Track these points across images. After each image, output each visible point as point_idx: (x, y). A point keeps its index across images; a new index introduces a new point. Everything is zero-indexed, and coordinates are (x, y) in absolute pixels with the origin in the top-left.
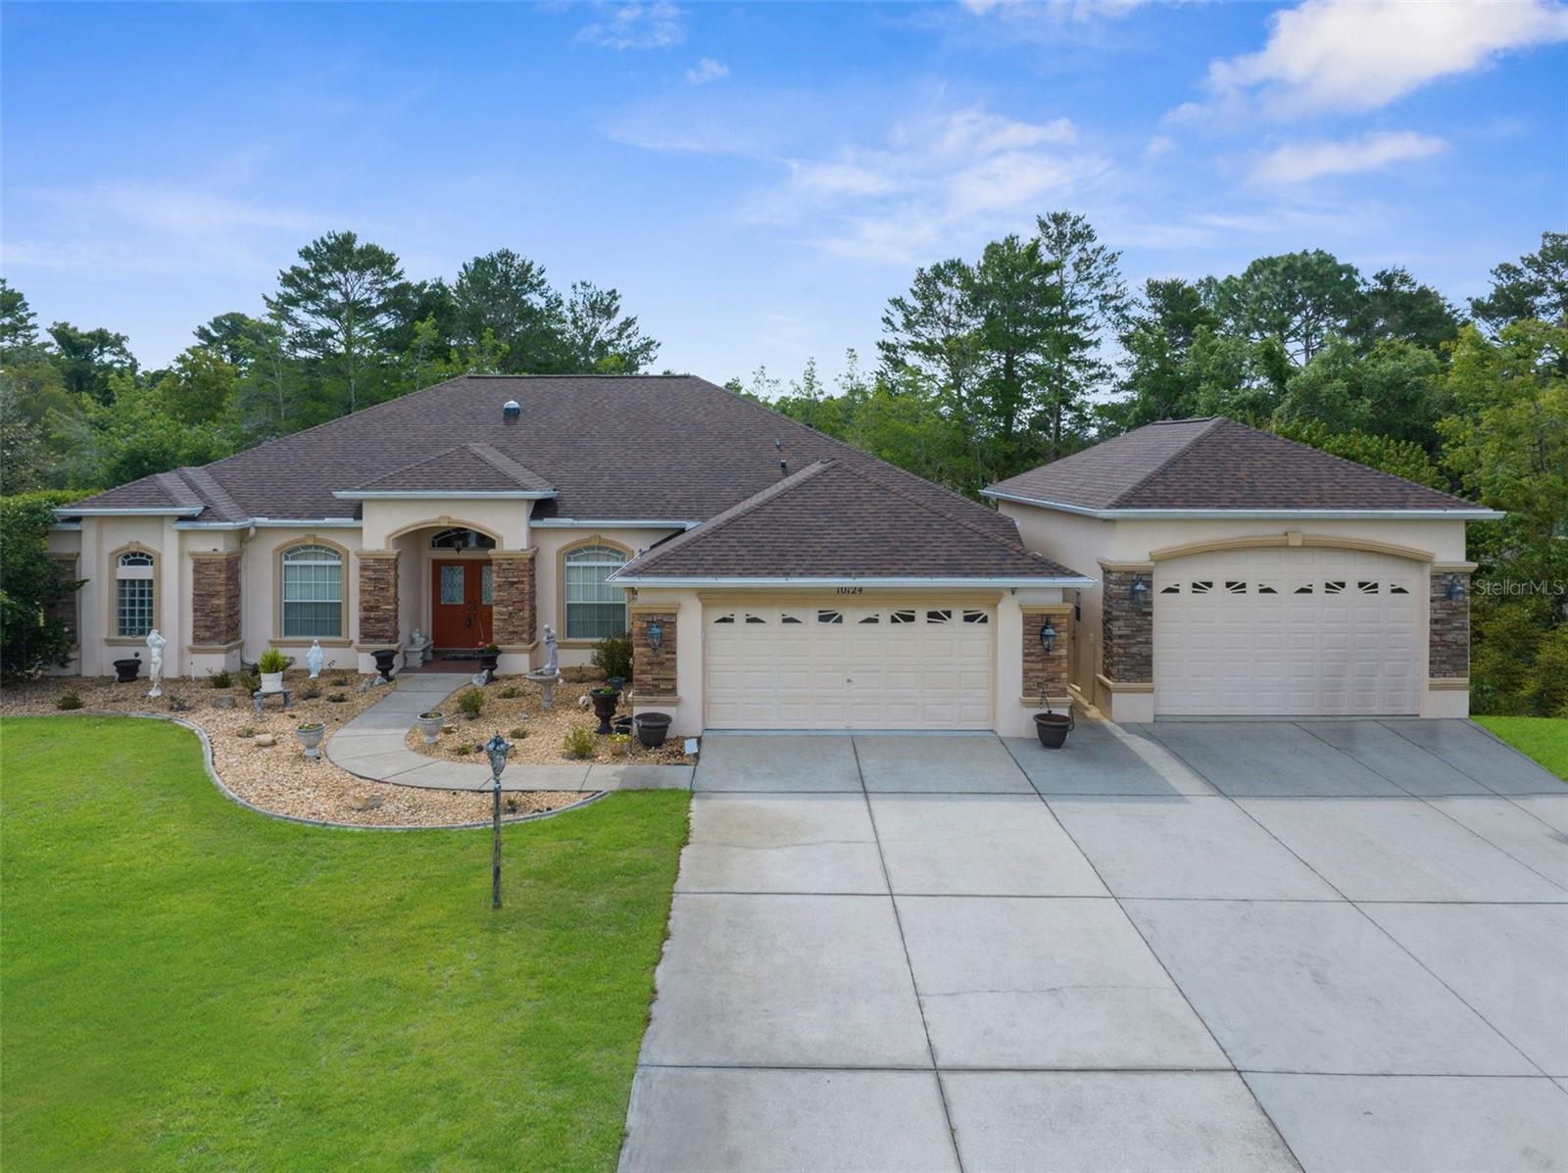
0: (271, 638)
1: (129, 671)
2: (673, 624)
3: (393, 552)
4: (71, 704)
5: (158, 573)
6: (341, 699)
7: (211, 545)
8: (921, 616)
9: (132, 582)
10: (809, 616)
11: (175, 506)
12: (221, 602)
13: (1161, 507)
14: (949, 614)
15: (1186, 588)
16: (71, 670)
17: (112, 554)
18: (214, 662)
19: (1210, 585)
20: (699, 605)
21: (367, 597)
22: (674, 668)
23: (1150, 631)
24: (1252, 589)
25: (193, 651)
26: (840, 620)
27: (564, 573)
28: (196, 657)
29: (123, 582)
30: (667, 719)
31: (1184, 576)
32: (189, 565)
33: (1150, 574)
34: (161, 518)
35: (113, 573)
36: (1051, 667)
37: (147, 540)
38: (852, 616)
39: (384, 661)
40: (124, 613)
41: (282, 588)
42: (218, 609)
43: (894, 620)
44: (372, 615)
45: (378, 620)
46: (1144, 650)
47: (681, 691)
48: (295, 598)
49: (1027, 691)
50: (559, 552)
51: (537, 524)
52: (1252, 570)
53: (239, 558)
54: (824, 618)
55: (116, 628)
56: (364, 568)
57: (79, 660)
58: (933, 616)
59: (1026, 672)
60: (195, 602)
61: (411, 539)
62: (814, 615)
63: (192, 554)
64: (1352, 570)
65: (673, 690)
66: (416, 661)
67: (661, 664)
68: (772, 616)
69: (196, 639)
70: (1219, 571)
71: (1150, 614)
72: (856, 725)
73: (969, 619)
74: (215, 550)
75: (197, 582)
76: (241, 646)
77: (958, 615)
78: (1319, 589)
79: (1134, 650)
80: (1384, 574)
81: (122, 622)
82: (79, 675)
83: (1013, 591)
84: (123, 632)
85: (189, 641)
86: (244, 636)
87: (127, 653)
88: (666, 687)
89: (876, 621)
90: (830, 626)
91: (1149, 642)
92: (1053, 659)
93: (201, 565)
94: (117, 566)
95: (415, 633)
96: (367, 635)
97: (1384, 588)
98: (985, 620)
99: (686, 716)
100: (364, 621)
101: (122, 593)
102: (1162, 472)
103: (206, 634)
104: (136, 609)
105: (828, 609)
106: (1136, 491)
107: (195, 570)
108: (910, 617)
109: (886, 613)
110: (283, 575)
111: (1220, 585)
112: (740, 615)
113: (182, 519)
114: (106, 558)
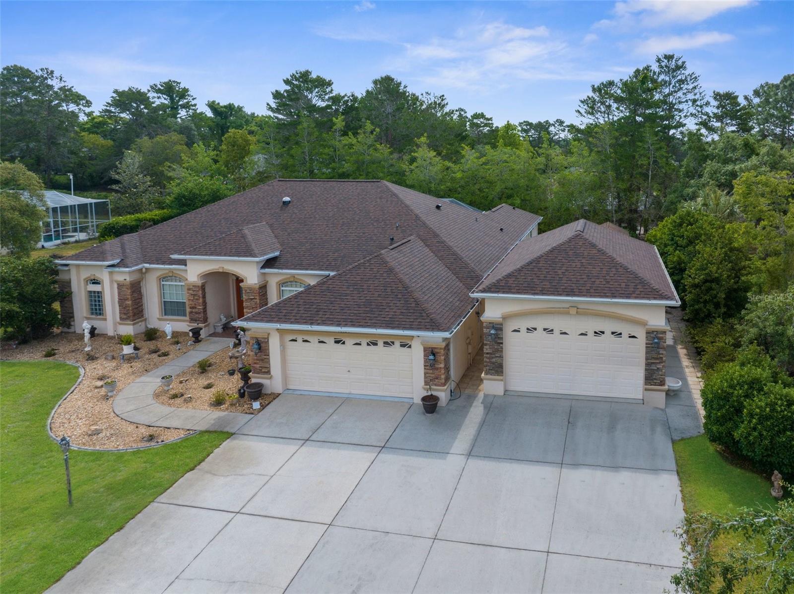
0: (158, 316)
2: (267, 343)
3: (200, 283)
4: (50, 354)
5: (103, 288)
6: (166, 354)
7: (124, 274)
8: (381, 343)
9: (94, 292)
10: (330, 340)
11: (105, 261)
12: (130, 302)
13: (504, 293)
14: (393, 343)
15: (523, 331)
17: (84, 280)
18: (130, 330)
19: (535, 329)
20: (278, 334)
21: (191, 302)
22: (269, 362)
23: (502, 351)
24: (557, 332)
25: (120, 324)
26: (344, 343)
27: (280, 293)
29: (90, 292)
30: (262, 385)
31: (523, 324)
32: (116, 286)
33: (502, 324)
35: (86, 288)
36: (437, 372)
37: (97, 274)
38: (349, 342)
39: (197, 332)
40: (92, 305)
41: (162, 295)
42: (128, 305)
43: (368, 344)
44: (194, 310)
45: (196, 313)
46: (499, 360)
47: (272, 372)
48: (167, 299)
49: (426, 383)
51: (263, 270)
52: (556, 323)
53: (140, 282)
54: (337, 342)
55: (89, 312)
56: (190, 290)
57: (74, 325)
58: (386, 344)
59: (425, 374)
60: (119, 302)
62: (333, 341)
63: (116, 281)
64: (608, 327)
65: (268, 372)
67: (263, 360)
68: (314, 340)
70: (540, 323)
71: (502, 343)
72: (353, 392)
73: (402, 346)
74: (125, 280)
75: (119, 294)
76: (145, 320)
77: (397, 344)
78: (591, 334)
79: (494, 360)
80: (626, 329)
81: (92, 309)
83: (420, 337)
84: (92, 314)
85: (118, 320)
88: (266, 370)
89: (360, 344)
90: (340, 346)
91: (501, 357)
92: (437, 369)
93: (120, 286)
94: (87, 285)
96: (192, 319)
97: (625, 335)
98: (409, 347)
99: (274, 383)
100: (191, 313)
101: (91, 296)
102: (519, 270)
103: (125, 317)
104: (96, 305)
105: (339, 337)
106: (499, 281)
107: (118, 288)
108: (375, 344)
109: (364, 342)
110: (161, 288)
111: (540, 329)
112: (300, 339)
113: (108, 266)
114: (82, 281)
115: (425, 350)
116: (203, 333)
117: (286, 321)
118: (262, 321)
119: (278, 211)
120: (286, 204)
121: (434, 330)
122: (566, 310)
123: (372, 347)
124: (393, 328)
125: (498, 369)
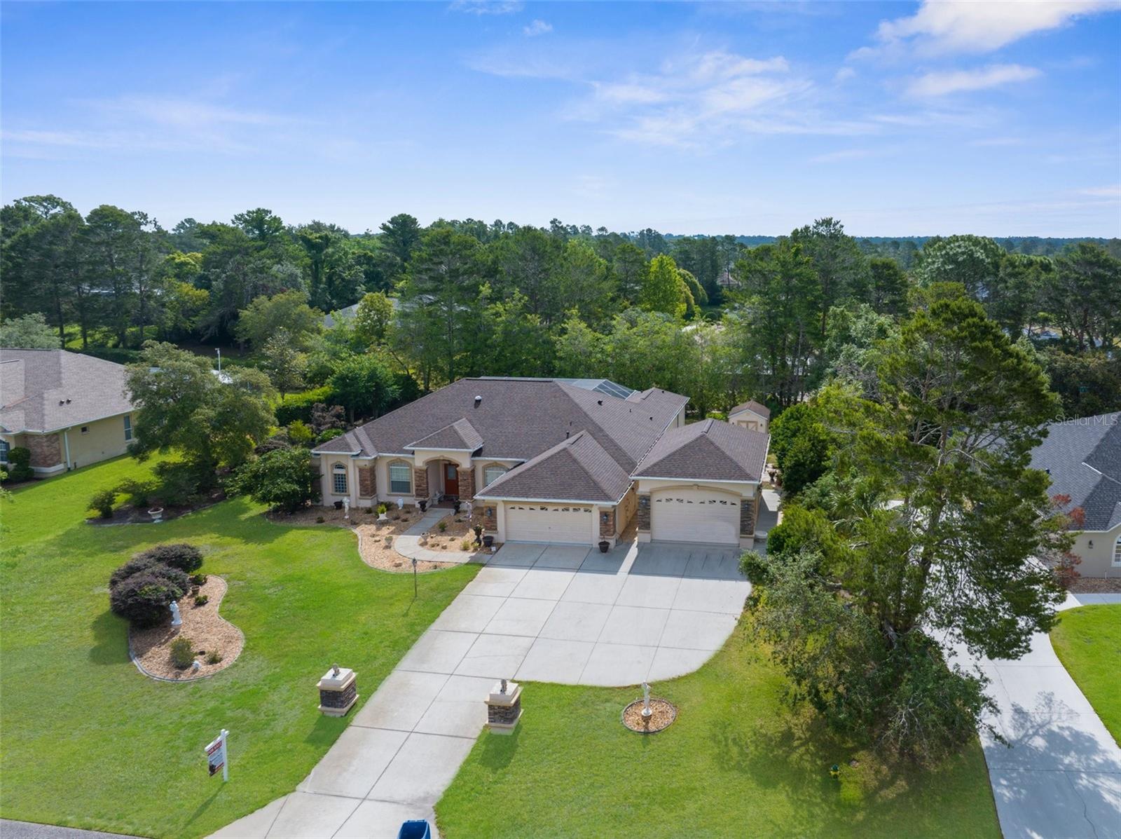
0: (387, 493)
1: (339, 505)
2: (496, 510)
3: (425, 468)
4: (321, 521)
5: (347, 471)
6: (405, 520)
7: (365, 461)
8: (571, 509)
9: (339, 475)
11: (351, 451)
12: (369, 482)
13: (651, 476)
14: (580, 509)
15: (664, 500)
16: (320, 504)
17: (331, 465)
18: (367, 503)
19: (671, 500)
20: (503, 505)
21: (417, 482)
22: (496, 523)
23: (650, 514)
24: (685, 501)
25: (360, 499)
26: (547, 510)
27: (484, 475)
28: (361, 501)
29: (336, 474)
30: (492, 538)
31: (664, 496)
32: (357, 470)
33: (649, 496)
34: (347, 455)
35: (332, 471)
36: (608, 528)
37: (343, 462)
38: (550, 508)
39: (423, 504)
40: (336, 484)
41: (390, 476)
42: (367, 485)
43: (563, 510)
44: (419, 488)
45: (422, 490)
46: (648, 520)
47: (499, 529)
48: (395, 478)
49: (601, 534)
50: (483, 467)
51: (473, 459)
52: (685, 495)
53: (374, 467)
54: (542, 509)
55: (334, 489)
56: (416, 472)
57: (322, 500)
58: (575, 510)
59: (600, 528)
60: (360, 482)
61: (433, 463)
62: (539, 507)
63: (358, 467)
64: (718, 497)
65: (496, 529)
66: (436, 502)
67: (492, 521)
68: (527, 507)
69: (361, 495)
70: (674, 495)
71: (650, 509)
72: (551, 541)
73: (585, 511)
74: (364, 466)
75: (360, 476)
76: (376, 496)
77: (582, 509)
78: (707, 502)
79: (644, 520)
80: (729, 499)
81: (336, 488)
82: (322, 505)
83: (596, 505)
84: (336, 491)
85: (359, 495)
86: (378, 492)
87: (338, 499)
88: (493, 527)
89: (558, 510)
90: (544, 511)
91: (649, 518)
92: (609, 525)
93: (361, 470)
94: (334, 469)
95: (435, 493)
96: (418, 495)
97: (728, 503)
98: (589, 512)
99: (499, 537)
100: (417, 490)
101: (335, 478)
102: (662, 461)
103: (365, 493)
104: (341, 484)
105: (543, 506)
106: (648, 468)
107: (359, 472)
108: (567, 510)
109: (560, 508)
110: (390, 472)
111: (675, 500)
112: (517, 507)
113: (353, 456)
114: (329, 467)
115: (601, 513)
116: (427, 505)
117: (510, 495)
118: (493, 495)
119: (473, 408)
120: (478, 402)
121: (606, 500)
122: (690, 487)
124: (581, 499)
125: (646, 526)
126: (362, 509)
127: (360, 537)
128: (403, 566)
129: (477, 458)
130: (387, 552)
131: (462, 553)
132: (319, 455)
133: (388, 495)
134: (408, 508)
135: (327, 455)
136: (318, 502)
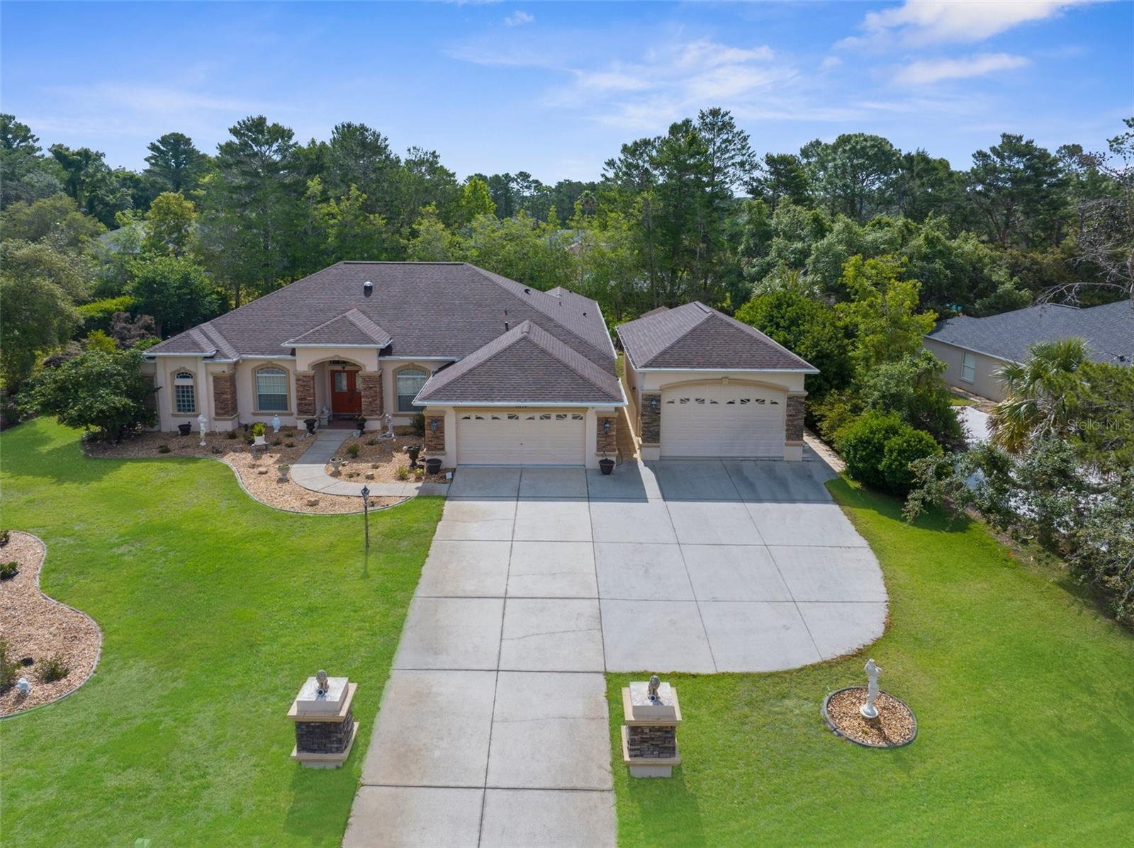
0: (252, 411)
1: (185, 430)
2: (443, 421)
3: (312, 373)
4: (165, 450)
5: (196, 382)
6: (291, 446)
7: (221, 366)
8: (553, 416)
9: (183, 387)
10: (504, 416)
11: (203, 352)
12: (229, 396)
13: (665, 367)
14: (566, 416)
15: (677, 401)
16: (156, 428)
17: (171, 373)
18: (227, 426)
19: (688, 400)
20: (454, 412)
21: (300, 394)
22: (443, 440)
23: (659, 421)
24: (708, 402)
25: (215, 419)
26: (517, 418)
27: (396, 381)
28: (218, 422)
29: (178, 387)
30: (440, 461)
31: (677, 395)
32: (211, 379)
33: (660, 396)
34: (196, 358)
35: (173, 382)
36: (609, 440)
37: (189, 367)
38: (523, 416)
39: (310, 425)
40: (179, 401)
41: (256, 388)
42: (226, 400)
43: (541, 418)
44: (303, 402)
45: (306, 404)
46: (657, 429)
47: (447, 449)
48: (264, 391)
49: (598, 450)
50: (393, 371)
51: (382, 359)
52: (708, 393)
53: (234, 374)
54: (511, 417)
55: (176, 408)
56: (298, 380)
57: (159, 424)
58: (559, 417)
59: (598, 442)
60: (215, 396)
61: (319, 366)
62: (506, 417)
63: (212, 374)
64: (753, 394)
65: (443, 449)
66: (325, 422)
67: (438, 438)
68: (487, 416)
69: (217, 414)
70: (693, 393)
71: (659, 414)
72: (524, 463)
73: (575, 418)
75: (215, 387)
76: (238, 416)
77: (570, 415)
78: (738, 402)
79: (652, 429)
80: (768, 396)
81: (179, 406)
82: (160, 431)
83: (593, 408)
84: (179, 410)
85: (213, 416)
86: (239, 410)
87: (184, 421)
88: (439, 446)
89: (533, 419)
90: (513, 421)
91: (659, 426)
92: (609, 436)
93: (217, 379)
94: (175, 379)
95: (323, 410)
96: (301, 412)
97: (768, 401)
98: (581, 419)
99: (449, 459)
100: (299, 405)
101: (178, 392)
102: (672, 347)
103: (222, 412)
104: (186, 400)
105: (513, 413)
106: (656, 358)
107: (214, 381)
108: (548, 417)
109: (537, 415)
110: (257, 381)
111: (693, 400)
112: (473, 416)
113: (206, 358)
114: (168, 376)
115: (599, 420)
116: (316, 424)
117: (465, 399)
118: (440, 399)
119: (363, 296)
120: (368, 290)
121: (609, 401)
122: (719, 381)
123: (546, 420)
124: (572, 401)
125: (657, 436)
126: (220, 434)
127: (234, 469)
128: (321, 504)
129: (387, 358)
130: (285, 486)
131: (402, 484)
132: (153, 358)
133: (254, 414)
134: (289, 431)
135: (164, 358)
136: (152, 426)
